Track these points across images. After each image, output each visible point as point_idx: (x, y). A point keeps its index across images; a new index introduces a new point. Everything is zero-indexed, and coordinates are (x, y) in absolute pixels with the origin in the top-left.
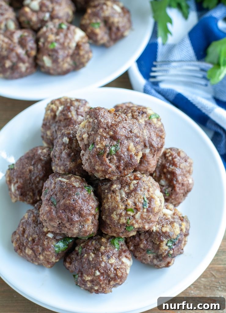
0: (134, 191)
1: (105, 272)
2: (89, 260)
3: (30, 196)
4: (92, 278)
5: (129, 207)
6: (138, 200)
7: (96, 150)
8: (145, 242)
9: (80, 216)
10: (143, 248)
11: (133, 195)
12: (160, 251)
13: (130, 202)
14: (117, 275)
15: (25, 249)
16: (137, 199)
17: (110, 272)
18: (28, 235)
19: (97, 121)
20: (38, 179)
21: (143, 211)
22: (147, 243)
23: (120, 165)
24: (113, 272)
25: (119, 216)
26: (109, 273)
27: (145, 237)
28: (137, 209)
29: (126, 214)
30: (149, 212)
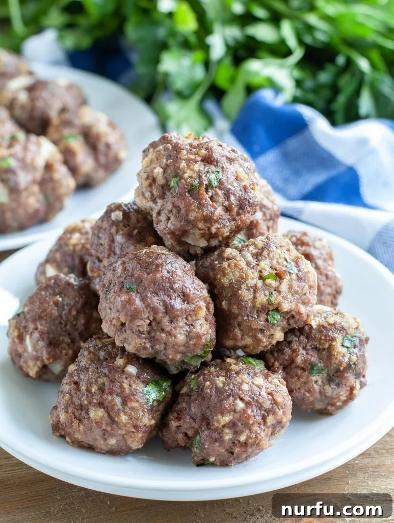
0: (265, 247)
1: (253, 399)
2: (216, 388)
3: (66, 343)
4: (231, 417)
5: (265, 273)
6: (278, 262)
7: (186, 181)
8: (303, 352)
9: (184, 301)
10: (303, 363)
11: (266, 256)
12: (334, 361)
13: (265, 264)
14: (275, 403)
15: (88, 414)
16: (276, 260)
17: (260, 397)
18: (87, 385)
19: (171, 145)
20: (74, 313)
21: (291, 279)
22: (307, 354)
23: (231, 205)
24: (266, 397)
25: (252, 290)
26: (260, 401)
27: (300, 343)
28: (279, 276)
29: (264, 284)
30: (301, 279)
